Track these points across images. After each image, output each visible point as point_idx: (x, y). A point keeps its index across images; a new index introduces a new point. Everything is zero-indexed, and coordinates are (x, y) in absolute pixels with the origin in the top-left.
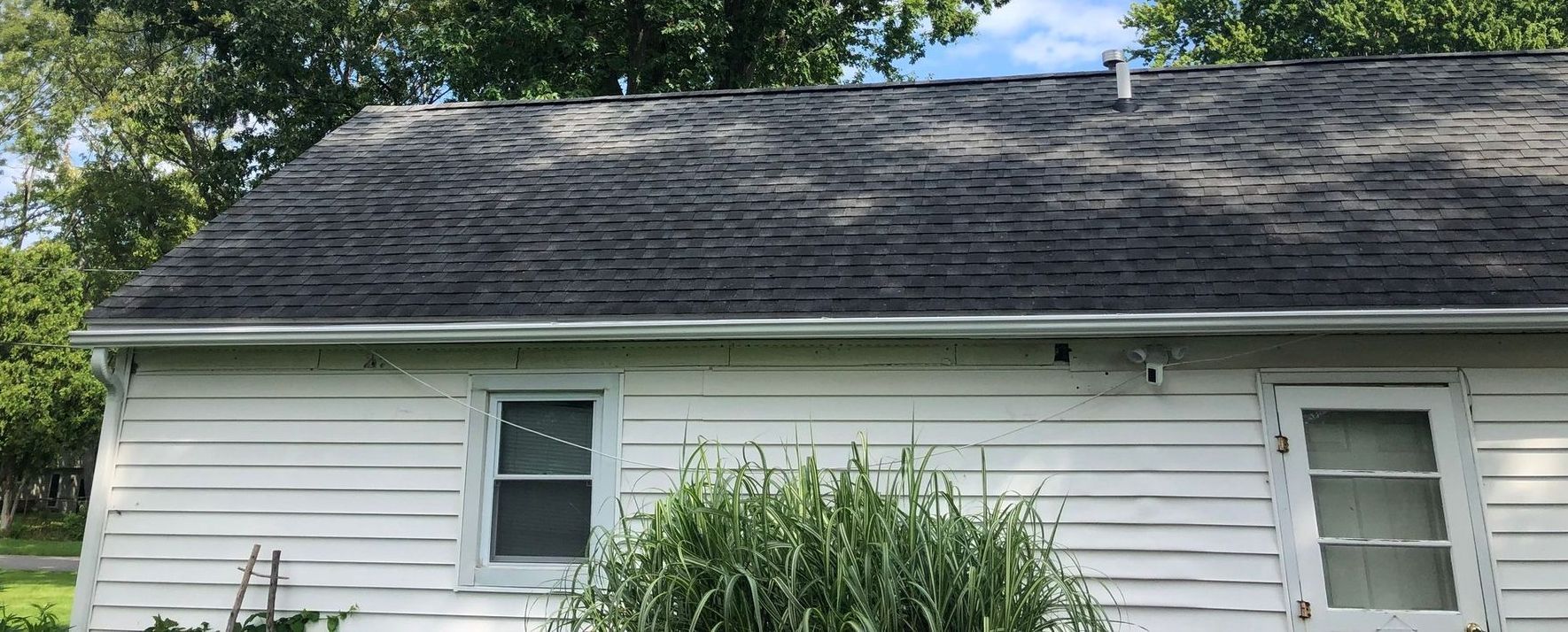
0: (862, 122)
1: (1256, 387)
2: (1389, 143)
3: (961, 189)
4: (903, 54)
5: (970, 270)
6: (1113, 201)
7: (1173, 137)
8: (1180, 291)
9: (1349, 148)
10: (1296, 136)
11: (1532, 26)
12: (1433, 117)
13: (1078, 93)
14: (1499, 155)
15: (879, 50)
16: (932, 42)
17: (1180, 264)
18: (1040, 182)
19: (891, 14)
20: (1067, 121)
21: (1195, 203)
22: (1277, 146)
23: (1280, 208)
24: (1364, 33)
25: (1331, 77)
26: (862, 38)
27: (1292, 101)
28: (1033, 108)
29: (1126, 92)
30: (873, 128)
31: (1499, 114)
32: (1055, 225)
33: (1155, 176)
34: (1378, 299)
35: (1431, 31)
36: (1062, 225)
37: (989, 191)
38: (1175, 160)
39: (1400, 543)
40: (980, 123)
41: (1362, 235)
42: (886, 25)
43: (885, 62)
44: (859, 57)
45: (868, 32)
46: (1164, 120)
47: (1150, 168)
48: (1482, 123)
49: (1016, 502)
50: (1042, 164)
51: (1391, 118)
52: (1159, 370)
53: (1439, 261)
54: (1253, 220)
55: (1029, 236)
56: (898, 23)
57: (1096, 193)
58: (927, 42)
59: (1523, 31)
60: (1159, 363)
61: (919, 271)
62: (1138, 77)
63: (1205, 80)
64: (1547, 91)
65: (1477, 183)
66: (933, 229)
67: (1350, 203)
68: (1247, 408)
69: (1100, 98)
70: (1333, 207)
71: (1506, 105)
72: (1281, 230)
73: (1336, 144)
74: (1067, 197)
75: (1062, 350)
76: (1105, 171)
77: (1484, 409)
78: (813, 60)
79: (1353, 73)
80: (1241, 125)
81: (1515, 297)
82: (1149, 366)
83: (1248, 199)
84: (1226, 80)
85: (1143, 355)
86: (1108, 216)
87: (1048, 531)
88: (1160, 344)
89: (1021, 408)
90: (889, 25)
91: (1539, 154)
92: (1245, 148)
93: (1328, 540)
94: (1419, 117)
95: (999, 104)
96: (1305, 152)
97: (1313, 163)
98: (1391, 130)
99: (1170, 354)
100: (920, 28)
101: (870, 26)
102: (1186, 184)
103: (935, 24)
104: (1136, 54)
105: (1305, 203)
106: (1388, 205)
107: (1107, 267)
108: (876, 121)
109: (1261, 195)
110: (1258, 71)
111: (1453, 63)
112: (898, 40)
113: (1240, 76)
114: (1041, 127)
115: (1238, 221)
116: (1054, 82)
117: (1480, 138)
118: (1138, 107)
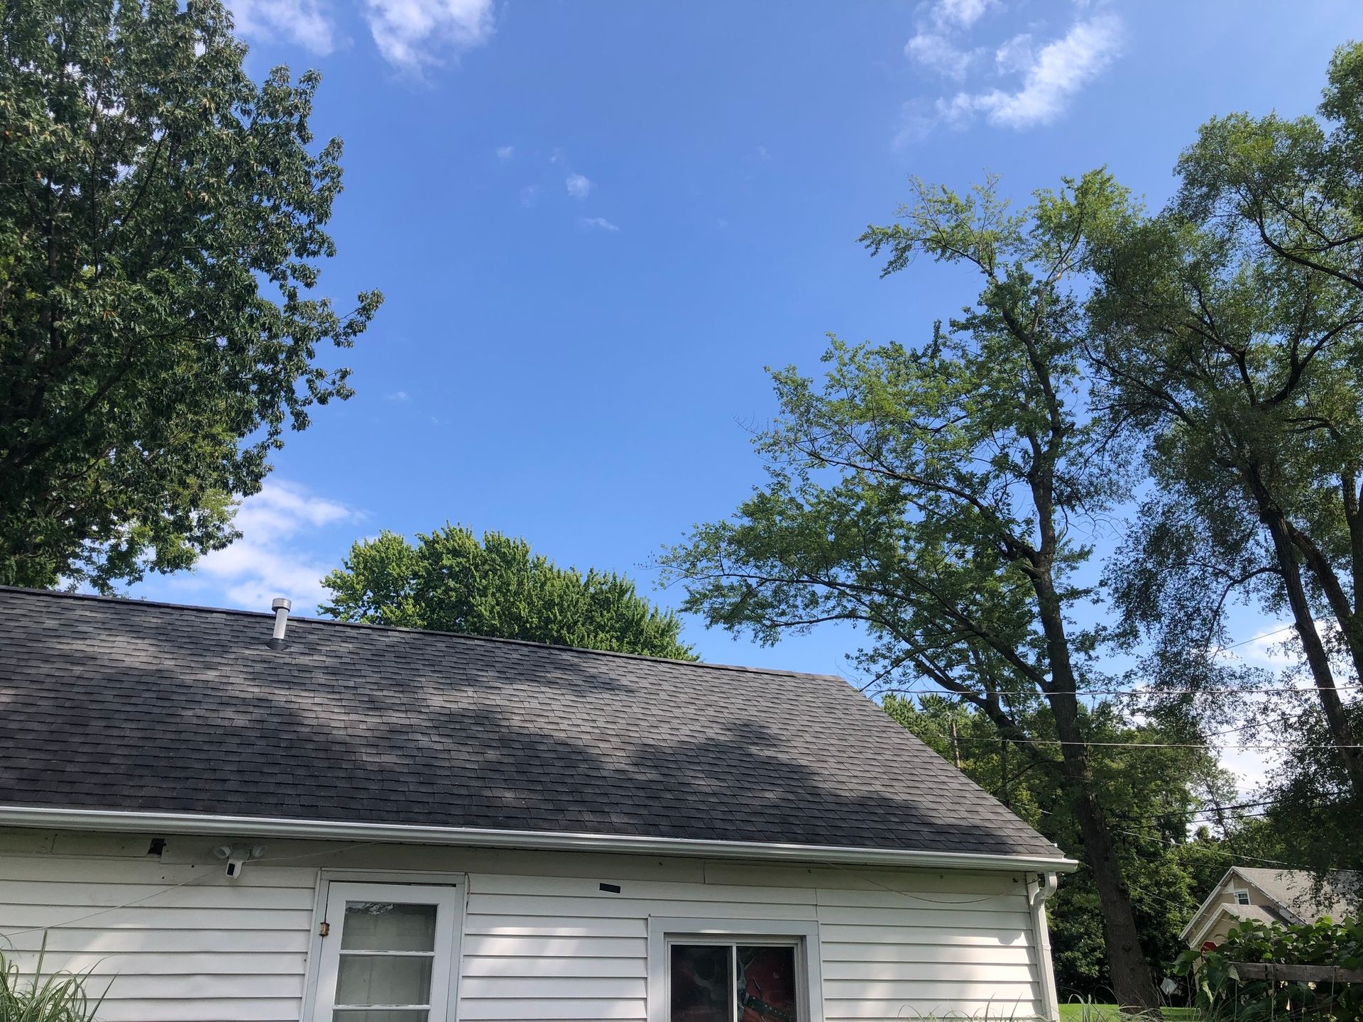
0: (30, 624)
1: (315, 883)
2: (466, 699)
3: (108, 695)
4: (122, 575)
5: (90, 768)
6: (241, 721)
7: (308, 675)
8: (273, 800)
9: (437, 701)
10: (401, 686)
11: (601, 635)
12: (501, 685)
13: (242, 628)
14: (534, 718)
15: (100, 568)
16: (152, 569)
17: (280, 778)
18: (184, 698)
19: (119, 538)
20: (224, 649)
21: (308, 730)
22: (385, 693)
23: (372, 741)
24: (496, 622)
25: (441, 646)
26: (86, 554)
27: (408, 660)
28: (197, 634)
29: (280, 633)
30: (40, 631)
31: (543, 689)
32: (183, 736)
33: (283, 704)
34: (421, 817)
35: (540, 628)
36: (191, 737)
37: (133, 700)
38: (303, 694)
39: (394, 1007)
40: (147, 641)
41: (426, 769)
42: (112, 546)
43: (103, 579)
44: (78, 571)
45: (93, 550)
46: (305, 660)
47: (281, 696)
48: (531, 694)
49: (66, 980)
50: (190, 683)
51: (472, 682)
52: (238, 865)
53: (473, 791)
54: (347, 747)
55: (158, 744)
56: (124, 547)
57: (229, 713)
58: (148, 569)
59: (595, 637)
60: (237, 859)
61: (39, 765)
62: (295, 624)
63: (347, 634)
64: (578, 677)
65: (514, 737)
66: (67, 728)
67: (424, 741)
68: (304, 899)
69: (258, 635)
70: (412, 745)
71: (550, 683)
72: (367, 757)
73: (428, 696)
74: (202, 713)
75: (157, 844)
76: (242, 695)
77: (477, 905)
78: (21, 566)
79: (458, 646)
80: (363, 673)
81: (512, 822)
82: (230, 861)
83: (350, 731)
84: (364, 637)
85: (227, 851)
86: (234, 732)
87: (91, 1006)
88: (244, 843)
89: (103, 895)
90: (115, 548)
91: (559, 721)
92: (360, 691)
93: (341, 1007)
94: (492, 684)
95: (170, 627)
96: (405, 701)
97: (407, 709)
98: (470, 691)
99: (251, 851)
100: (144, 556)
101: (97, 545)
102: (306, 714)
103: (158, 554)
104: (328, 610)
105: (391, 738)
106: (451, 747)
107: (218, 775)
108: (45, 626)
109: (361, 729)
110: (390, 633)
111: (526, 649)
112: (121, 562)
113: (375, 635)
114: (200, 652)
115: (337, 748)
116: (224, 616)
117: (526, 705)
118: (287, 647)
